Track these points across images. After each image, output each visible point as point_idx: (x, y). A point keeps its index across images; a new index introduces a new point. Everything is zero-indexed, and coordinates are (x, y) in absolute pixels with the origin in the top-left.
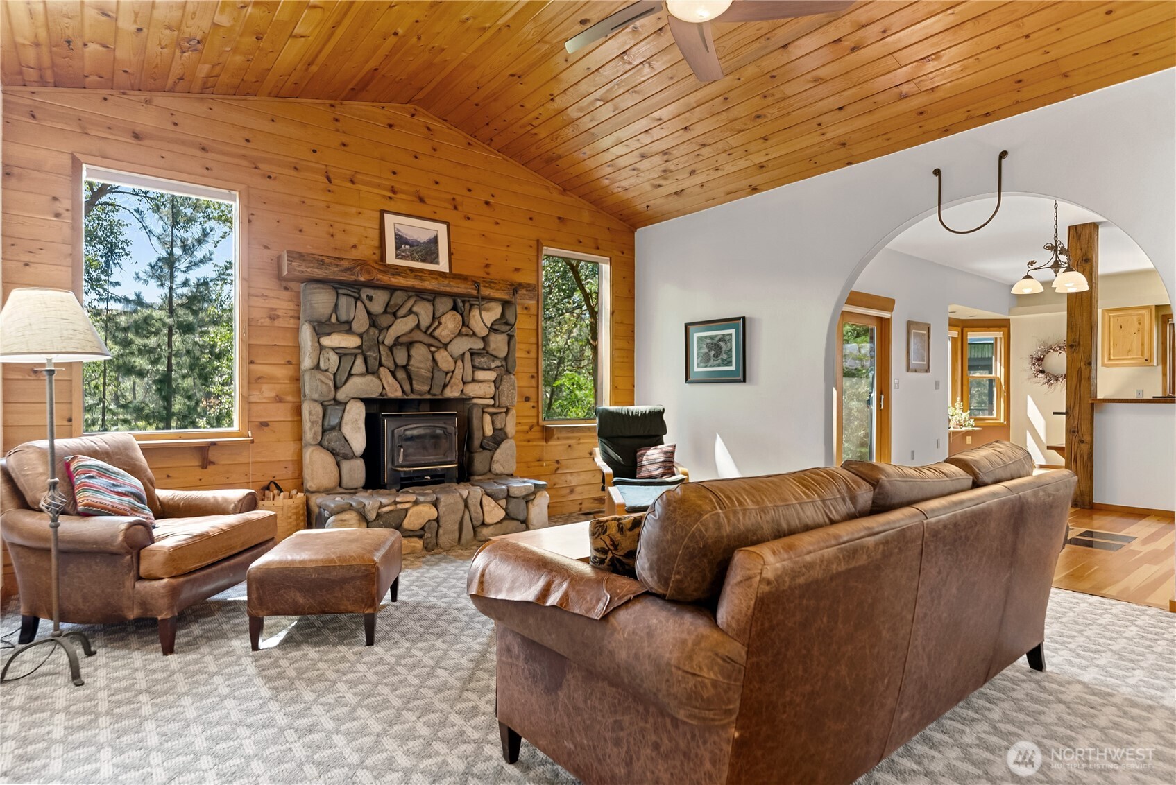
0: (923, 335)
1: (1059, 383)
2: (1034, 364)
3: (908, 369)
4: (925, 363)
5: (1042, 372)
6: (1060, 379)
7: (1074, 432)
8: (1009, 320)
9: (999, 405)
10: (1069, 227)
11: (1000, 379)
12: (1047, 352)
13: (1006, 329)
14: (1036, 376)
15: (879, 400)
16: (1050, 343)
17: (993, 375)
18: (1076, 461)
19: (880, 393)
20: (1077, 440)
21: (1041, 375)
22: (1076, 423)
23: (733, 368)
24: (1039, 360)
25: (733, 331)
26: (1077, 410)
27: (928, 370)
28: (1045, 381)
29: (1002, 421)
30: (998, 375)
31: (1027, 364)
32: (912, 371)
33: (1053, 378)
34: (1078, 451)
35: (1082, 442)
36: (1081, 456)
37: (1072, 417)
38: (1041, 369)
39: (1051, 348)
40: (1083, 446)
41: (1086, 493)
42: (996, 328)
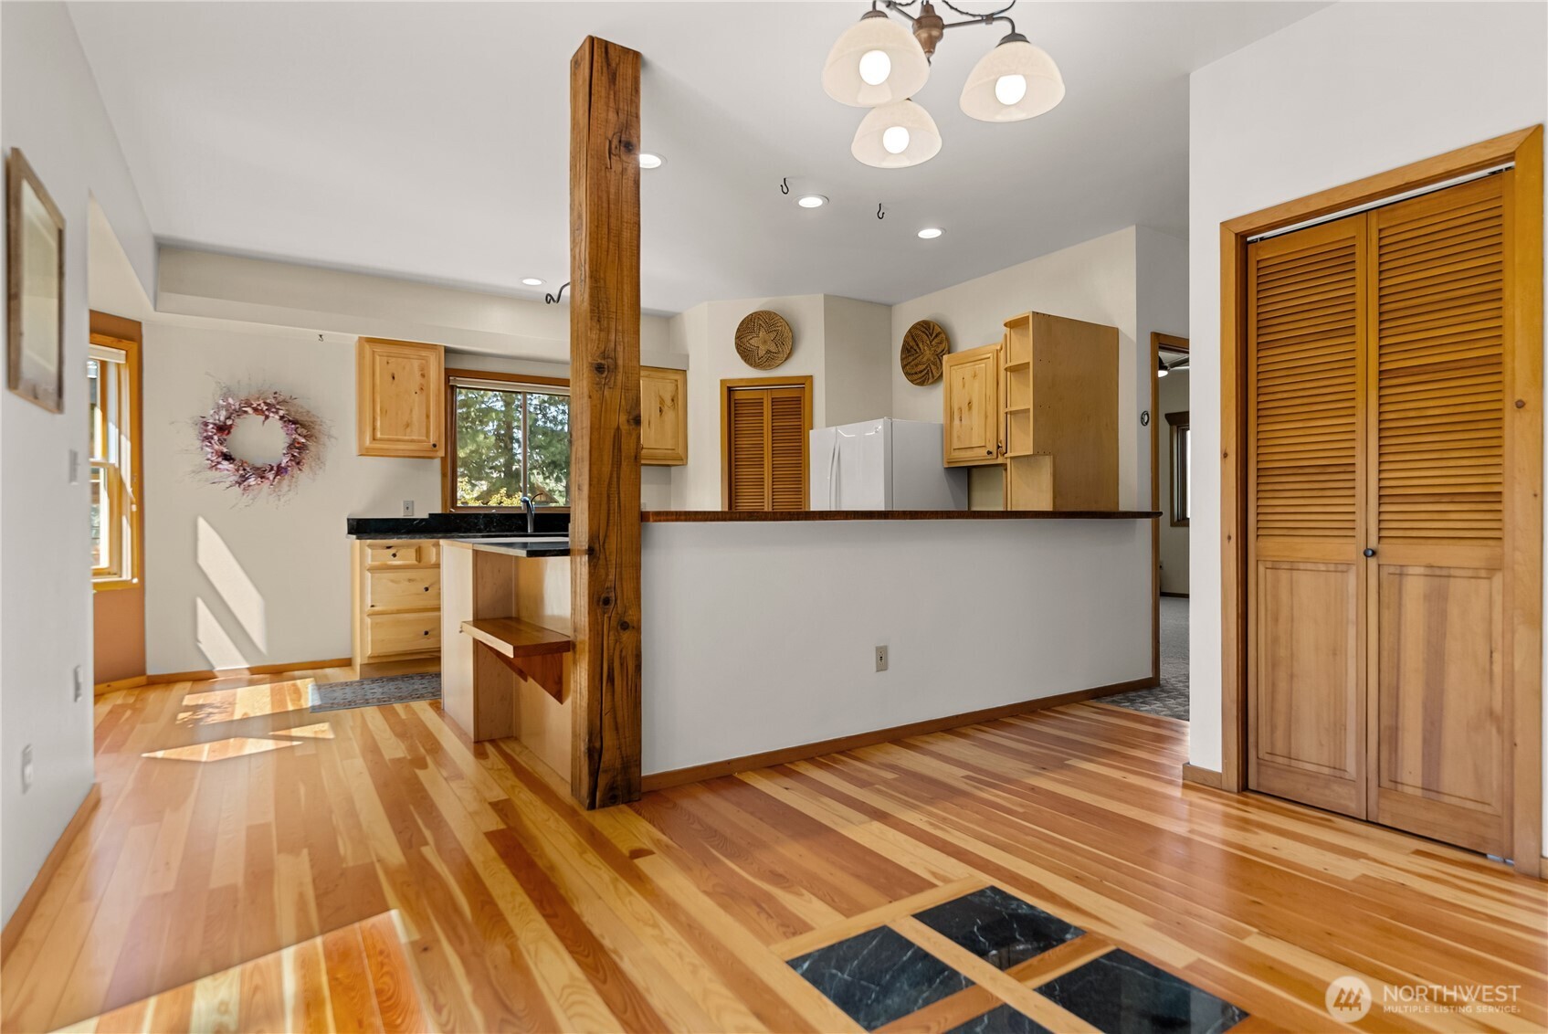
1: (266, 486)
2: (209, 438)
4: (53, 368)
5: (227, 457)
6: (271, 476)
7: (607, 601)
8: (139, 324)
9: (117, 535)
11: (118, 471)
12: (240, 412)
13: (134, 346)
14: (214, 467)
16: (243, 396)
18: (611, 679)
20: (614, 623)
21: (225, 464)
22: (612, 576)
24: (223, 429)
26: (612, 544)
27: (58, 405)
28: (236, 478)
29: (127, 575)
30: (113, 460)
31: (190, 438)
32: (26, 393)
33: (250, 472)
34: (617, 653)
35: (624, 626)
36: (622, 665)
37: (602, 562)
38: (225, 450)
39: (250, 405)
40: (626, 636)
41: (632, 759)
42: (108, 340)
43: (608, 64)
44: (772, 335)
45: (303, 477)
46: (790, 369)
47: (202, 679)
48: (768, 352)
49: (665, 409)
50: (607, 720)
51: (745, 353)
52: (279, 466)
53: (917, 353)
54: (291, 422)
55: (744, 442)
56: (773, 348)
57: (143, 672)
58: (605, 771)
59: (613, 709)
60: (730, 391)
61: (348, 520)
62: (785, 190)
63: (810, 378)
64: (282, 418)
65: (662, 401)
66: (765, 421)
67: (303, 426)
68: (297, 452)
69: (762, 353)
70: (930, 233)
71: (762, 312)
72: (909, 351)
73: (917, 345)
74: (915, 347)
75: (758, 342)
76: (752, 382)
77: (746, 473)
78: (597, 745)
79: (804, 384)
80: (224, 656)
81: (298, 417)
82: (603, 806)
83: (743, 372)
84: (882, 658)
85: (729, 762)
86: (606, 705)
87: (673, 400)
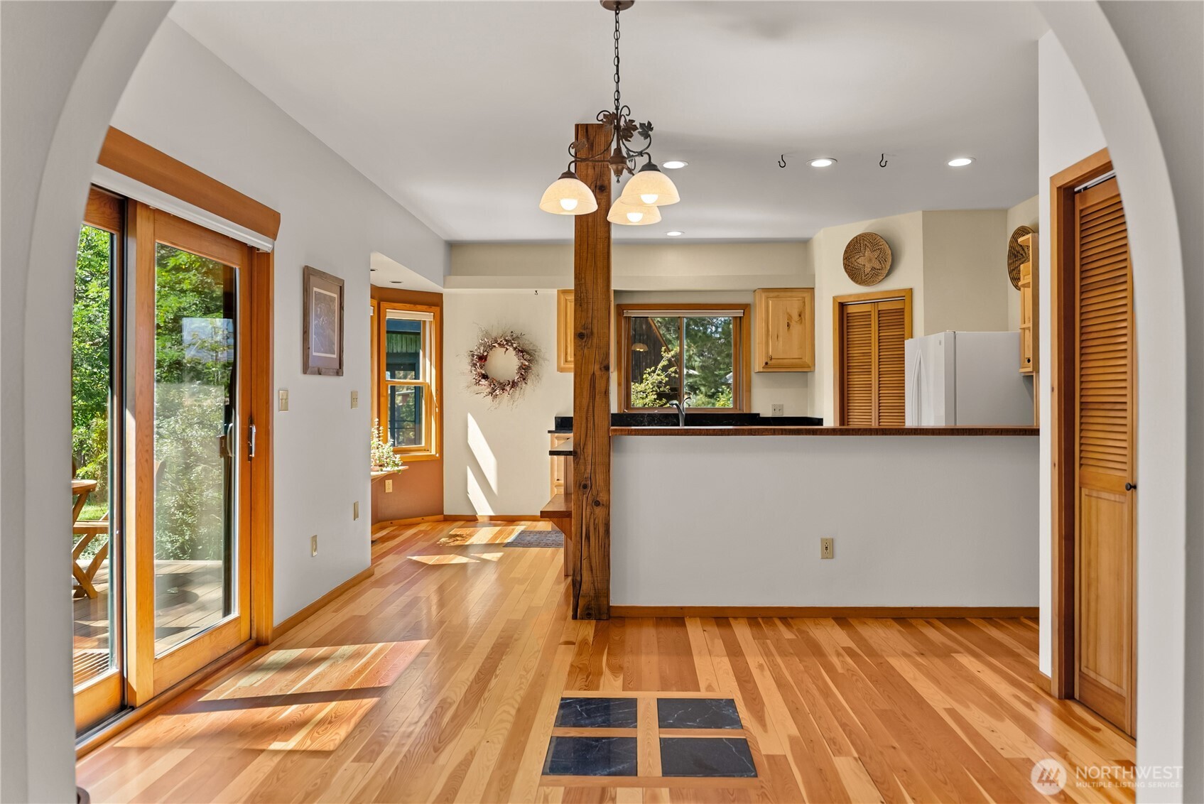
0: (332, 299)
1: (506, 393)
2: (474, 365)
3: (306, 369)
4: (335, 356)
5: (485, 377)
6: (508, 388)
7: (585, 487)
8: (440, 295)
9: (429, 425)
10: (577, 126)
11: (429, 387)
12: (492, 347)
13: (438, 309)
14: (478, 383)
15: (247, 436)
16: (494, 334)
17: (421, 380)
18: (588, 537)
19: (250, 420)
20: (590, 501)
21: (483, 382)
22: (589, 471)
24: (482, 358)
26: (589, 450)
27: (339, 372)
28: (489, 390)
29: (433, 452)
30: (428, 380)
31: (465, 365)
32: (313, 373)
33: (499, 386)
34: (592, 520)
35: (597, 504)
36: (595, 529)
37: (582, 461)
38: (483, 372)
39: (496, 342)
40: (598, 510)
41: (603, 592)
42: (424, 307)
43: (588, 139)
44: (876, 254)
45: (528, 388)
46: (894, 284)
47: (472, 520)
48: (873, 269)
49: (793, 324)
50: (584, 562)
51: (853, 272)
52: (513, 382)
53: (1023, 257)
54: (521, 351)
55: (855, 352)
56: (877, 265)
57: (441, 512)
58: (582, 596)
59: (589, 557)
60: (842, 306)
61: (556, 418)
62: (782, 164)
63: (911, 290)
64: (515, 349)
65: (790, 317)
66: (873, 332)
67: (528, 353)
68: (524, 372)
69: (868, 270)
70: (960, 162)
71: (865, 234)
72: (1016, 256)
73: (1023, 250)
74: (1022, 252)
75: (865, 261)
76: (859, 298)
77: (856, 379)
78: (579, 578)
79: (906, 296)
80: (484, 509)
81: (527, 348)
82: (582, 619)
83: (850, 289)
84: (828, 548)
85: (682, 608)
86: (585, 554)
87: (800, 316)
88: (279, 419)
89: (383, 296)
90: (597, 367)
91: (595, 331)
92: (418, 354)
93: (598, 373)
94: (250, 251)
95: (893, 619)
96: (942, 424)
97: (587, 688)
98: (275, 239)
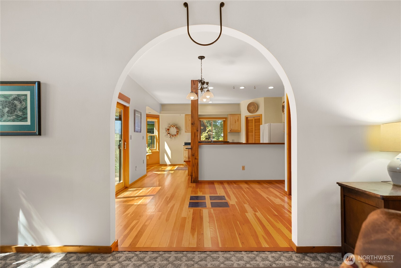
0: (139, 116)
1: (174, 138)
2: (167, 131)
3: (135, 131)
4: (140, 128)
5: (169, 134)
7: (193, 155)
8: (159, 116)
9: (156, 145)
10: (191, 80)
11: (156, 136)
12: (170, 127)
13: (158, 119)
14: (167, 135)
15: (124, 144)
16: (171, 124)
17: (154, 134)
19: (125, 141)
20: (194, 158)
21: (169, 135)
22: (194, 152)
23: (29, 123)
24: (168, 129)
25: (28, 93)
26: (194, 148)
27: (141, 132)
28: (170, 136)
29: (157, 150)
30: (156, 134)
31: (164, 131)
32: (136, 132)
33: (172, 136)
34: (195, 162)
35: (196, 159)
36: (195, 164)
37: (193, 150)
38: (169, 133)
39: (171, 126)
40: (196, 160)
41: (197, 177)
42: (156, 118)
43: (194, 83)
44: (254, 107)
45: (178, 136)
46: (258, 113)
47: (166, 165)
48: (253, 110)
49: (236, 122)
50: (193, 171)
51: (249, 110)
52: (175, 135)
54: (177, 128)
55: (250, 128)
56: (254, 109)
57: (159, 163)
58: (193, 178)
59: (194, 170)
60: (247, 118)
61: (185, 143)
62: (234, 88)
63: (262, 115)
64: (175, 127)
65: (236, 120)
66: (253, 124)
67: (178, 128)
68: (178, 132)
69: (252, 110)
70: (271, 88)
71: (252, 102)
75: (251, 108)
76: (251, 116)
77: (250, 134)
78: (192, 174)
79: (260, 116)
80: (168, 162)
81: (178, 127)
82: (193, 183)
83: (248, 114)
84: (243, 168)
85: (213, 181)
86: (193, 169)
87: (238, 120)
88: (130, 141)
89: (148, 116)
90: (196, 130)
91: (195, 123)
92: (154, 129)
93: (196, 132)
94: (125, 106)
95: (257, 182)
96: (268, 142)
97: (195, 194)
98: (129, 104)
